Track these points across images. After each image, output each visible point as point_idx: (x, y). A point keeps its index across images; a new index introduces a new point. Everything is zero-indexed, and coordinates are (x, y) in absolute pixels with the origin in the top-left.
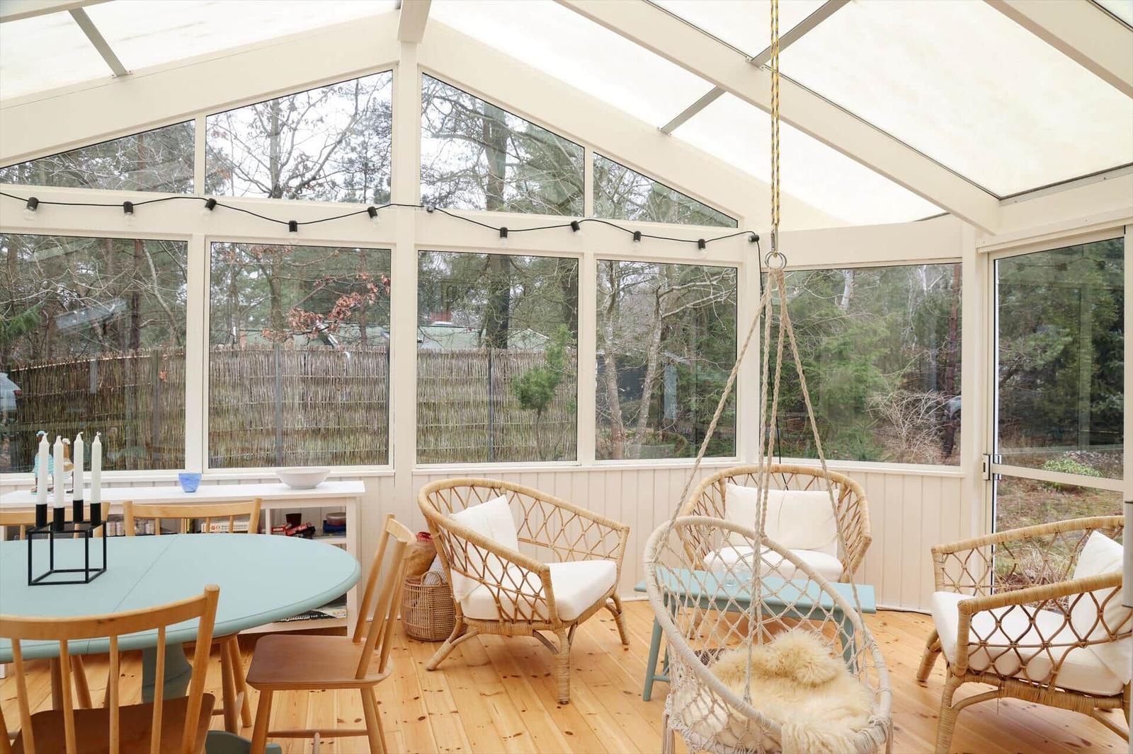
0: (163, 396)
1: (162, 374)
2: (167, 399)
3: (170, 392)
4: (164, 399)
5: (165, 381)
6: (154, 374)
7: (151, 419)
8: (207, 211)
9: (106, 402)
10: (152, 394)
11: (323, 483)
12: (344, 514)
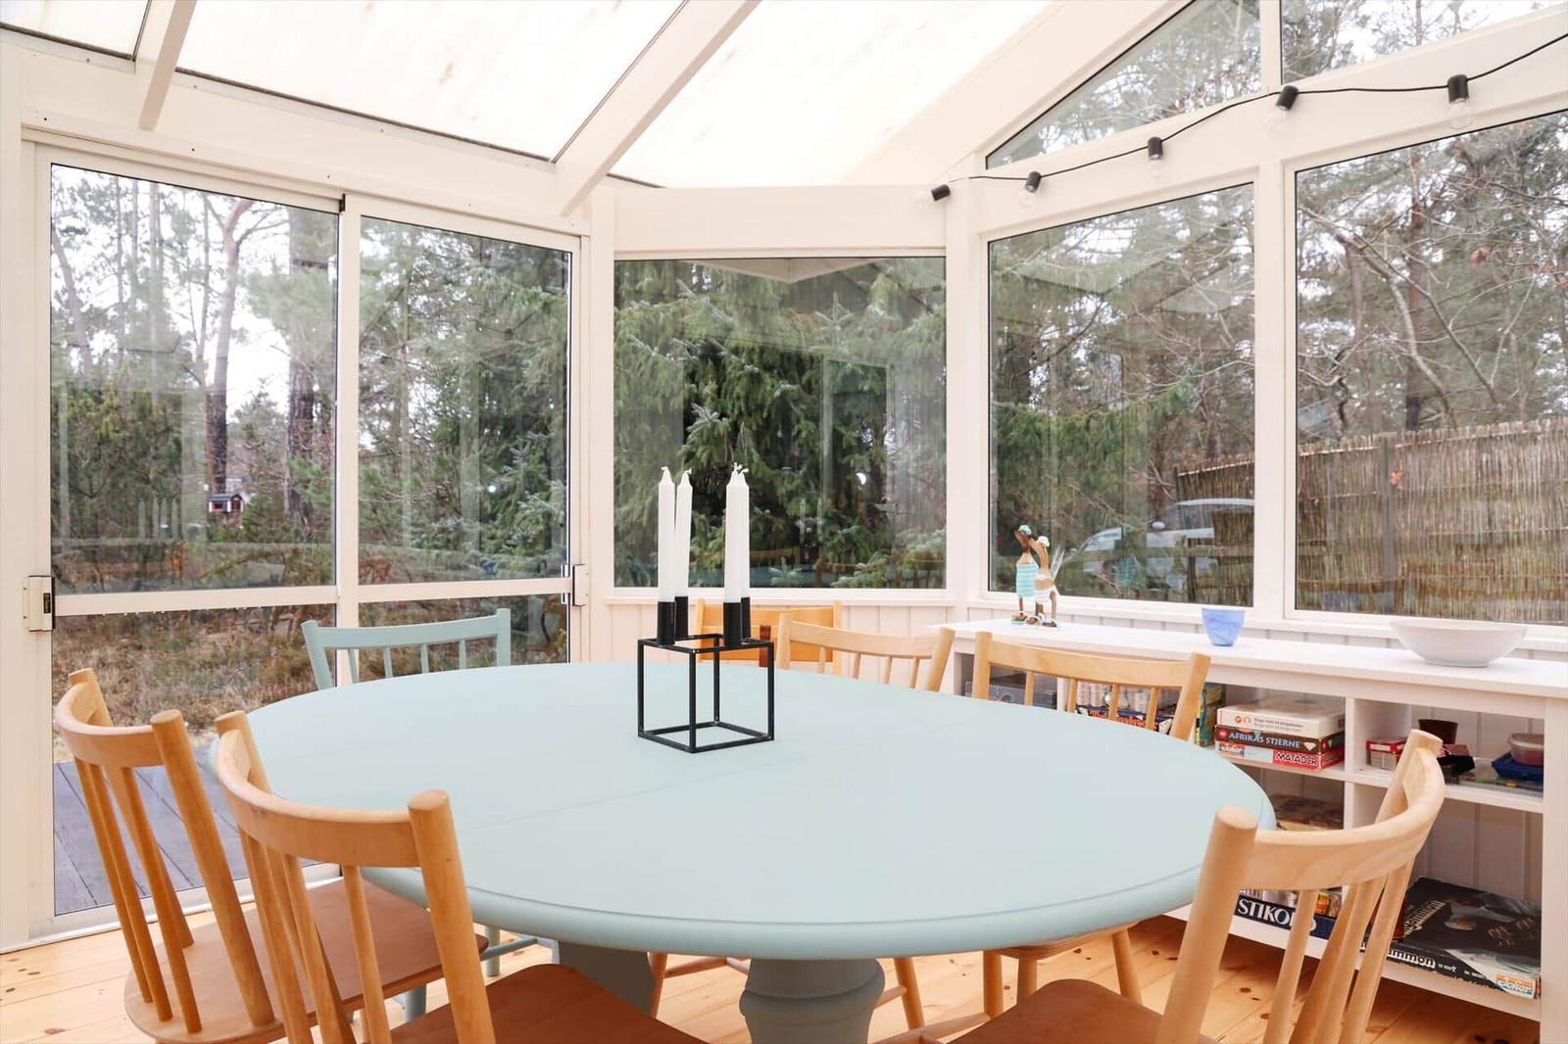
0: (1400, 513)
1: (1394, 477)
2: (1405, 518)
3: (1411, 507)
4: (1400, 519)
5: (1400, 487)
6: (1382, 477)
7: (1381, 550)
8: (1281, 112)
9: (1308, 521)
10: (1380, 509)
11: (1500, 660)
12: (1540, 738)
